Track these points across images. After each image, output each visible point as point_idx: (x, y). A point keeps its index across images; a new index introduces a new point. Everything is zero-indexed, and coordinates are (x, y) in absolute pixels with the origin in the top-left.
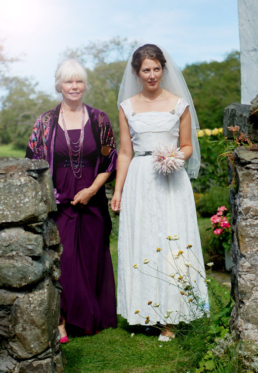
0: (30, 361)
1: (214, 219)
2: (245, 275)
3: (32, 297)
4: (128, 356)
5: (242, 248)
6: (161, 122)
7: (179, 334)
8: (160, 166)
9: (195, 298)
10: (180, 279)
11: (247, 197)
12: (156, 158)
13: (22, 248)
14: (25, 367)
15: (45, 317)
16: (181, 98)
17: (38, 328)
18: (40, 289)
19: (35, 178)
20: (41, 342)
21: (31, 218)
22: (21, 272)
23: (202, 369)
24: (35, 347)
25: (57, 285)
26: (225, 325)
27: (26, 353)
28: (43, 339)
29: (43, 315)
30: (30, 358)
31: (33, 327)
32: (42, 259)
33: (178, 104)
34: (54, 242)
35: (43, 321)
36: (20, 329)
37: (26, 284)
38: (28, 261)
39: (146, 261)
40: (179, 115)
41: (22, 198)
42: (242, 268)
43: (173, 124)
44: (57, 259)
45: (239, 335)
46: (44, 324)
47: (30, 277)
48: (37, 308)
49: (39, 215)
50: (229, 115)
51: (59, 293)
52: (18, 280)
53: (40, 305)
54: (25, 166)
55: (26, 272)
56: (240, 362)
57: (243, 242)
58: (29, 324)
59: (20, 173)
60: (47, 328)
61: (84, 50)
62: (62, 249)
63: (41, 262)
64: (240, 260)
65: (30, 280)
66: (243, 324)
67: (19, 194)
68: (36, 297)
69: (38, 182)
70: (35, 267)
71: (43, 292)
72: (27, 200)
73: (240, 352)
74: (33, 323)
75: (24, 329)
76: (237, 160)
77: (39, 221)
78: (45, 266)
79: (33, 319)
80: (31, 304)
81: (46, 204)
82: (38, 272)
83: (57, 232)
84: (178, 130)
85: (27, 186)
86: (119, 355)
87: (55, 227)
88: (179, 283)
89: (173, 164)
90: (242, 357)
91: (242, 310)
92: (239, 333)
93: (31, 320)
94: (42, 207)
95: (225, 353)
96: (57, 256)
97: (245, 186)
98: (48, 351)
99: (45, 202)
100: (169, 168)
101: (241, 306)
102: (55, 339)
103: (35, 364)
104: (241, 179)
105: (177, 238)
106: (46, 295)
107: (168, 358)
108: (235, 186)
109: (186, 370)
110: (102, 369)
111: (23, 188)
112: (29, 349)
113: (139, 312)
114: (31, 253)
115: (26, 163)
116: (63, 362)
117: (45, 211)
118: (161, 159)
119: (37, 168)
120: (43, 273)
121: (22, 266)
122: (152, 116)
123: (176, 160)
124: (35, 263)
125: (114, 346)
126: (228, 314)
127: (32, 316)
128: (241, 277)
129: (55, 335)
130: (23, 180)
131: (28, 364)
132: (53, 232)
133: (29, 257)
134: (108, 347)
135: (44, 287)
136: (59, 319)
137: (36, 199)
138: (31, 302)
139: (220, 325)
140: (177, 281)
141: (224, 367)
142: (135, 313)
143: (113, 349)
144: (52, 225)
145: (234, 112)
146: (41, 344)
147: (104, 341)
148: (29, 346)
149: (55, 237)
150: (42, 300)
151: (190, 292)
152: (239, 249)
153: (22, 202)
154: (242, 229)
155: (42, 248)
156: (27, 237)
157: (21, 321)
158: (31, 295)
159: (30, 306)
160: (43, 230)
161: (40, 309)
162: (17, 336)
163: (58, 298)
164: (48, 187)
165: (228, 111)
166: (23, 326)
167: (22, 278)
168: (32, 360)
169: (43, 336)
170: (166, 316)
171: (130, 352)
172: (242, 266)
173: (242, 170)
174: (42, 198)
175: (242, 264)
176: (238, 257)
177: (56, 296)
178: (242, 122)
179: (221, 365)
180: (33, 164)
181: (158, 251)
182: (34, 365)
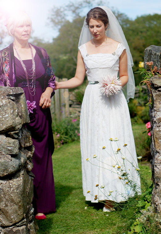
0: (11, 228)
1: (148, 125)
2: (159, 165)
3: (12, 183)
4: (84, 223)
5: (157, 146)
6: (105, 61)
7: (118, 207)
8: (104, 90)
9: (129, 181)
10: (119, 168)
11: (159, 111)
12: (102, 85)
13: (4, 149)
14: (7, 232)
15: (21, 197)
16: (121, 43)
17: (16, 205)
18: (17, 177)
19: (13, 100)
20: (19, 215)
21: (10, 128)
22: (4, 166)
23: (132, 232)
24: (14, 218)
25: (30, 174)
26: (148, 200)
27: (8, 222)
28: (19, 212)
29: (20, 196)
30: (11, 226)
31: (12, 204)
32: (18, 156)
33: (117, 48)
34: (28, 144)
35: (19, 199)
36: (3, 206)
37: (8, 174)
38: (8, 158)
39: (95, 156)
40: (118, 56)
41: (3, 114)
42: (157, 160)
43: (114, 62)
44: (30, 156)
45: (156, 208)
46: (20, 202)
47: (10, 169)
48: (15, 191)
49: (16, 126)
50: (148, 54)
51: (32, 180)
52: (2, 171)
53: (17, 189)
54: (6, 92)
55: (7, 166)
56: (157, 227)
57: (158, 142)
58: (10, 202)
59: (2, 97)
60: (22, 204)
61: (66, 8)
62: (34, 149)
63: (17, 159)
64: (156, 155)
65: (10, 171)
66: (159, 200)
67: (1, 111)
68: (14, 183)
69: (15, 103)
70: (14, 162)
71: (19, 179)
72: (7, 115)
73: (157, 220)
74: (12, 201)
75: (7, 206)
76: (153, 85)
77: (16, 130)
78: (21, 161)
79: (12, 198)
80: (11, 188)
81: (21, 118)
82: (16, 165)
83: (30, 137)
84: (118, 65)
85: (7, 106)
86: (78, 222)
87: (29, 134)
88: (118, 171)
89: (113, 89)
90: (158, 223)
91: (158, 190)
92: (156, 206)
93: (11, 199)
94: (18, 120)
95: (147, 221)
96: (30, 154)
97: (158, 103)
98: (24, 220)
99: (20, 116)
100: (111, 92)
101: (157, 187)
102: (29, 212)
103: (15, 229)
104: (155, 98)
105: (117, 139)
106: (21, 181)
107: (112, 224)
108: (151, 103)
109: (123, 233)
110: (66, 232)
111: (4, 107)
112: (10, 219)
113: (90, 192)
114: (10, 153)
115: (6, 90)
116: (35, 228)
117: (20, 123)
118: (105, 85)
119: (14, 93)
120: (19, 166)
121: (4, 162)
122: (99, 57)
123: (116, 86)
124: (13, 159)
125: (75, 216)
126: (150, 193)
127: (12, 196)
128: (156, 167)
129: (29, 209)
130: (4, 102)
131: (9, 229)
132: (27, 137)
133: (9, 155)
134: (70, 217)
135: (20, 176)
136: (32, 198)
137: (14, 115)
138: (11, 187)
139: (145, 201)
140: (116, 170)
141: (146, 231)
142: (87, 193)
143: (74, 218)
144: (26, 132)
145: (151, 52)
146: (18, 216)
147: (68, 212)
148: (10, 217)
149: (28, 140)
150: (19, 185)
151: (125, 177)
152: (155, 147)
153: (4, 117)
154: (157, 133)
155: (18, 148)
156: (7, 141)
157: (4, 200)
158: (11, 181)
159: (10, 190)
160: (19, 136)
161: (17, 191)
162: (2, 211)
163: (31, 183)
164: (22, 106)
165: (147, 51)
166: (5, 203)
167: (4, 170)
168: (12, 227)
169: (20, 210)
170: (109, 194)
171: (86, 220)
172: (157, 159)
173: (156, 92)
174: (18, 114)
175: (157, 158)
176: (155, 153)
177: (30, 182)
178: (156, 59)
179: (144, 229)
180: (11, 91)
181: (104, 148)
182: (14, 231)
